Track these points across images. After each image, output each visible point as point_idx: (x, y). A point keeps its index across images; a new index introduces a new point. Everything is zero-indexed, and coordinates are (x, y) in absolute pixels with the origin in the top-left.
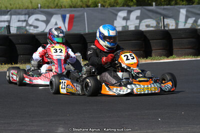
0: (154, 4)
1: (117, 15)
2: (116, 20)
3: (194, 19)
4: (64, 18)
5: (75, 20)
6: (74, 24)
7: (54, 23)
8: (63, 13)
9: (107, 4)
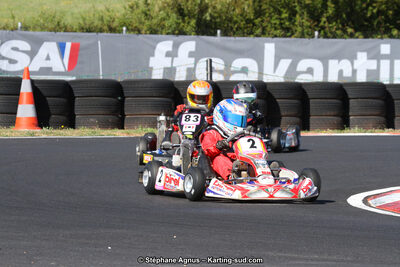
0: (219, 32)
1: (155, 48)
2: (153, 55)
3: (290, 61)
4: (62, 48)
5: (80, 52)
6: (79, 59)
7: (45, 57)
8: (61, 40)
9: (145, 28)
